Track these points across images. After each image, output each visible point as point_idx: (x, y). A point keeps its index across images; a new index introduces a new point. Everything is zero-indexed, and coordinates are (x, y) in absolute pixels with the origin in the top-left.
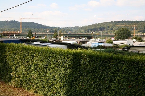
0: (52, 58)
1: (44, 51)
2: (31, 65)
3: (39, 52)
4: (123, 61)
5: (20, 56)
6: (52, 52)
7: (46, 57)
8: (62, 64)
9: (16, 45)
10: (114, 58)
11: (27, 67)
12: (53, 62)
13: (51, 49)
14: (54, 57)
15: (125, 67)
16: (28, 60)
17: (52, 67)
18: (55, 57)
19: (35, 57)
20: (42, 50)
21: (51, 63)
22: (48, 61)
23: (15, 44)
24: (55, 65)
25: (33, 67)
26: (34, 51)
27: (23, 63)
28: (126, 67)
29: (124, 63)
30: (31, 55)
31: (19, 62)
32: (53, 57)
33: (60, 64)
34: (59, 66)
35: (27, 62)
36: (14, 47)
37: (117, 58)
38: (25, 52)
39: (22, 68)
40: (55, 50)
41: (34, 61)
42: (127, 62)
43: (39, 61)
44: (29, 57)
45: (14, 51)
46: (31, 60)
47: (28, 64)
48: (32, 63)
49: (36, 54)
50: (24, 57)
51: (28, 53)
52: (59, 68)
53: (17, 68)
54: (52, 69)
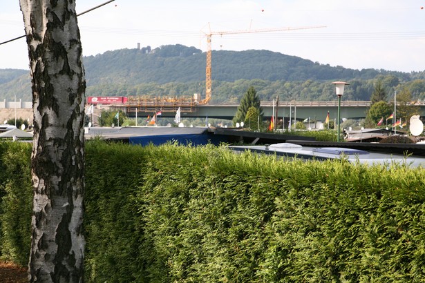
0: (368, 219)
1: (324, 181)
2: (257, 254)
3: (300, 188)
5: (206, 205)
6: (369, 186)
7: (334, 211)
8: (422, 252)
9: (188, 151)
12: (373, 241)
14: (378, 210)
16: (247, 227)
18: (384, 210)
19: (280, 213)
20: (315, 178)
21: (361, 245)
22: (346, 235)
23: (182, 146)
25: (267, 262)
26: (274, 184)
27: (222, 242)
30: (258, 203)
31: (201, 237)
32: (373, 211)
35: (242, 235)
36: (181, 161)
38: (229, 185)
39: (218, 266)
41: (272, 234)
43: (300, 234)
45: (182, 184)
46: (261, 225)
47: (245, 245)
48: (266, 244)
49: (286, 197)
50: (225, 212)
51: (247, 192)
53: (193, 266)
54: (366, 273)
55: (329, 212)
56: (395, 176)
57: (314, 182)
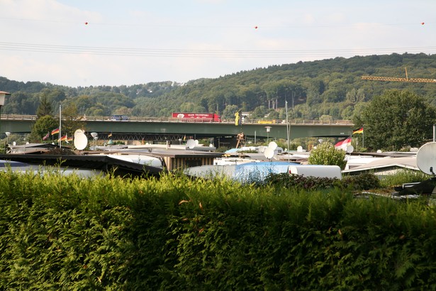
0: (18, 229)
4: (398, 230)
6: (20, 194)
8: (72, 258)
10: (349, 215)
12: (22, 252)
14: (29, 219)
15: (408, 265)
17: (16, 279)
18: (35, 218)
21: (9, 257)
24: (35, 268)
28: (416, 263)
29: (405, 240)
32: (24, 220)
33: (61, 257)
34: (55, 269)
37: (368, 215)
40: (36, 182)
42: (423, 236)
52: (57, 280)
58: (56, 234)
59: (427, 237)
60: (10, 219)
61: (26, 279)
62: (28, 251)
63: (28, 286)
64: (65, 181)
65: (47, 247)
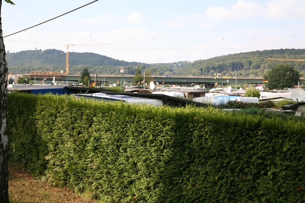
0: (131, 126)
1: (114, 110)
2: (86, 141)
3: (104, 113)
4: (284, 132)
5: (64, 120)
6: (132, 113)
7: (118, 123)
8: (151, 138)
9: (56, 97)
10: (264, 126)
11: (78, 143)
12: (133, 135)
13: (129, 106)
14: (135, 122)
15: (288, 146)
16: (82, 129)
17: (131, 145)
18: (137, 122)
19: (96, 123)
20: (110, 109)
21: (128, 136)
22: (122, 132)
23: (54, 95)
24: (137, 141)
25: (90, 144)
26: (93, 111)
27: (71, 136)
28: (291, 146)
29: (287, 137)
30: (86, 119)
31: (62, 134)
32: (133, 122)
33: (147, 137)
34: (145, 142)
35: (79, 133)
36: (53, 101)
37: (272, 126)
38: (74, 112)
39: (69, 146)
40: (137, 108)
41: (92, 132)
42: (295, 135)
43: (103, 132)
44: (82, 123)
45: (53, 111)
46: (88, 129)
47: (81, 137)
48: (90, 136)
49: (98, 117)
50: (72, 123)
51: (82, 115)
52: (146, 146)
53: (59, 146)
54: (130, 147)
55: (116, 123)
56: (141, 108)
57: (109, 111)
58: (145, 129)
59: (297, 135)
60: (128, 122)
61: (134, 145)
62: (135, 135)
63: (135, 148)
64: (148, 108)
65: (142, 133)
